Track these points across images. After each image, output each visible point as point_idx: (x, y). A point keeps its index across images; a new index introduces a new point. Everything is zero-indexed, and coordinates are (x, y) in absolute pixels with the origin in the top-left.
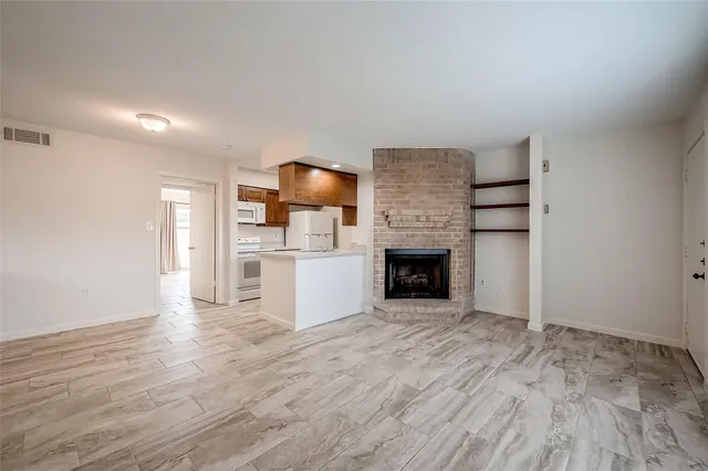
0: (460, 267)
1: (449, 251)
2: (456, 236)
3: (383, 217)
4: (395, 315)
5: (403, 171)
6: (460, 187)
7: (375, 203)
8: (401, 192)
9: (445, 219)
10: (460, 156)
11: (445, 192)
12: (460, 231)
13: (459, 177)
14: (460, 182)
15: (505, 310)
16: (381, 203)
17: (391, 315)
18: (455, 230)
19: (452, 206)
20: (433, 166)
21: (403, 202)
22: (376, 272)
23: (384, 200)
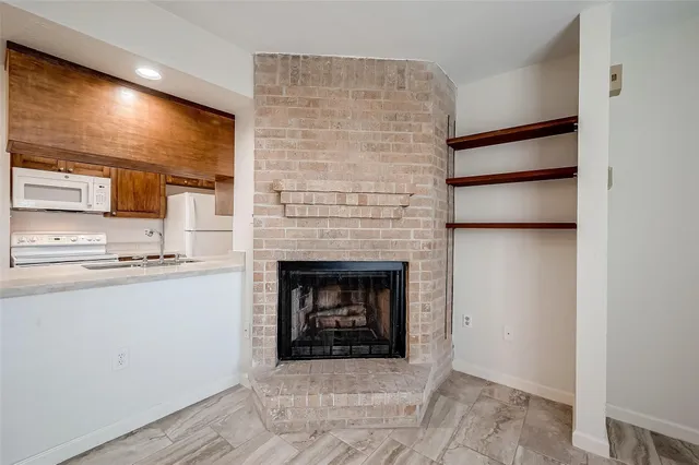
0: (427, 297)
1: (406, 264)
2: (419, 235)
3: (273, 196)
4: (282, 413)
5: (315, 103)
6: (426, 139)
7: (257, 167)
8: (308, 146)
9: (397, 200)
10: (429, 77)
11: (398, 148)
12: (427, 225)
13: (427, 118)
14: (428, 129)
15: (511, 375)
16: (269, 166)
17: (273, 414)
18: (416, 223)
19: (411, 177)
20: (374, 96)
21: (315, 167)
22: (258, 309)
23: (273, 161)
